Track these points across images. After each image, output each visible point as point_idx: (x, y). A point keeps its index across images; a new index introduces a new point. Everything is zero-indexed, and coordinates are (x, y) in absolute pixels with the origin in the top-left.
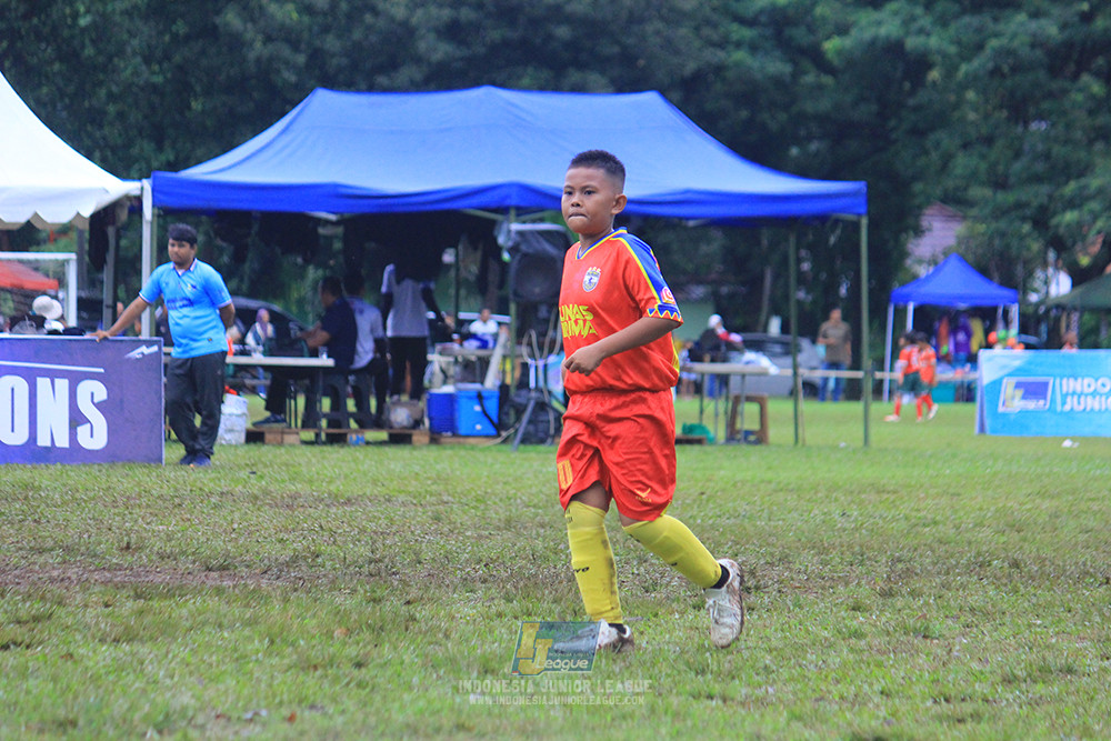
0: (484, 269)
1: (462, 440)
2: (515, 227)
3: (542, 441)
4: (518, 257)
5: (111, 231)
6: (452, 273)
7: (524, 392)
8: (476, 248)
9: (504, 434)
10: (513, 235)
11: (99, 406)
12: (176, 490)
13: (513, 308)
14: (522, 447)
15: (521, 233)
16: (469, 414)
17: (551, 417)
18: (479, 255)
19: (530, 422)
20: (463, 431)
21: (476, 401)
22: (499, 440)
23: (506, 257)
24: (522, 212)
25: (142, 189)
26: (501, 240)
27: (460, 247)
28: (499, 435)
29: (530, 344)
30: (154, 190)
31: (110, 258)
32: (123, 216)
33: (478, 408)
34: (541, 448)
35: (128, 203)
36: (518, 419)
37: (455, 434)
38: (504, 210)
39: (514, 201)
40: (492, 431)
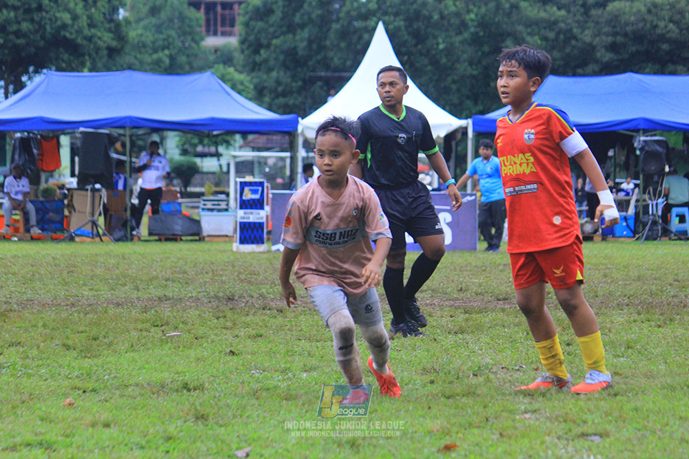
0: (628, 158)
1: (617, 239)
2: (642, 138)
3: (655, 239)
4: (644, 153)
5: (453, 144)
6: (613, 161)
7: (646, 216)
8: (624, 149)
9: (637, 236)
10: (641, 142)
11: (448, 224)
12: (483, 263)
13: (641, 176)
14: (645, 242)
15: (645, 141)
16: (621, 228)
17: (660, 228)
18: (625, 152)
19: (650, 230)
20: (617, 235)
21: (624, 220)
22: (635, 239)
23: (638, 152)
24: (645, 131)
25: (468, 123)
26: (636, 145)
27: (616, 149)
28: (634, 236)
29: (649, 194)
30: (474, 124)
31: (453, 155)
32: (459, 136)
33: (624, 224)
34: (655, 242)
35: (461, 131)
36: (644, 229)
37: (614, 236)
38: (637, 131)
39: (641, 126)
40: (632, 235)
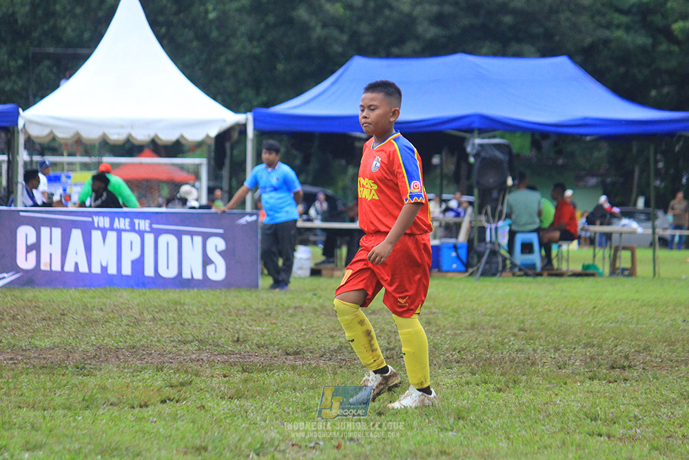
0: (458, 166)
1: (445, 274)
2: (478, 141)
3: (494, 275)
4: (479, 160)
5: (228, 146)
6: (438, 171)
7: (483, 244)
8: (453, 155)
9: (471, 270)
10: (476, 147)
11: (221, 252)
12: (267, 305)
13: (476, 191)
14: (482, 278)
15: (481, 145)
16: (449, 257)
17: (500, 259)
18: (455, 159)
19: (487, 263)
20: (445, 267)
21: (453, 249)
22: (467, 274)
23: (472, 160)
24: (482, 132)
25: (247, 119)
26: (469, 149)
27: (444, 154)
28: (466, 271)
29: (486, 214)
30: (255, 120)
31: (227, 162)
32: (235, 135)
33: (454, 254)
34: (494, 279)
35: (237, 129)
36: (479, 261)
37: (440, 270)
38: (470, 131)
39: (476, 125)
40: (463, 268)
